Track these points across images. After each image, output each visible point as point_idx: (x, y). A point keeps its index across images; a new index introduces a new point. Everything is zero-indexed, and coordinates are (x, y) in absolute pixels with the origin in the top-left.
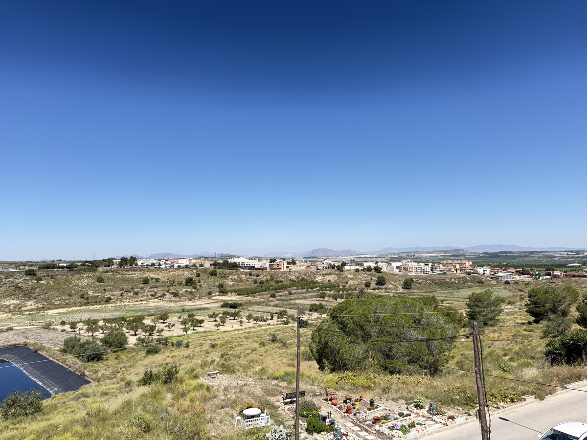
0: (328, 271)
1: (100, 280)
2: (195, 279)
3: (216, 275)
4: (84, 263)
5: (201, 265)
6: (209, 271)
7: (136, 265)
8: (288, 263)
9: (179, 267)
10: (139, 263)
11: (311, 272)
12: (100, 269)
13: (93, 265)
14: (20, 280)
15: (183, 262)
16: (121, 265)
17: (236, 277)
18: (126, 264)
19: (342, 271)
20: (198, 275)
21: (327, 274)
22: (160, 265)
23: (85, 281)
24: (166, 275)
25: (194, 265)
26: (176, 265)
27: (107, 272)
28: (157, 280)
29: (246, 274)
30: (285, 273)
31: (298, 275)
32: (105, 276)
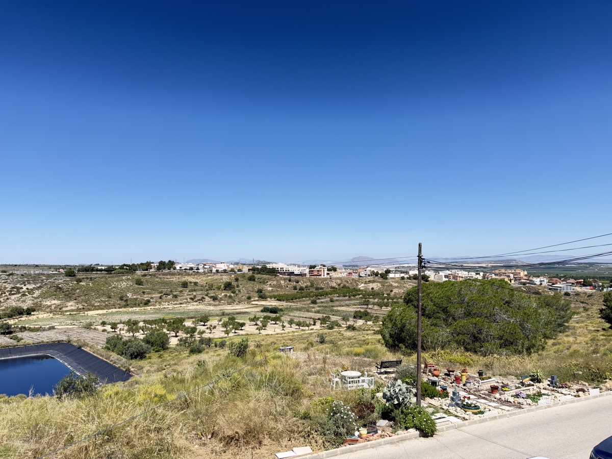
0: (371, 278)
1: (139, 283)
2: (234, 284)
3: (254, 280)
4: (122, 267)
5: (240, 270)
6: (247, 276)
7: (175, 269)
8: (329, 270)
9: (217, 271)
10: (178, 267)
11: (353, 279)
12: (139, 272)
13: (131, 269)
14: (61, 281)
15: (222, 267)
16: (159, 268)
17: (275, 283)
18: (164, 268)
19: (387, 279)
20: (237, 280)
21: (370, 282)
22: (198, 269)
23: (124, 283)
24: (204, 279)
25: (232, 270)
26: (214, 270)
27: (145, 275)
28: (196, 284)
29: (285, 279)
30: (326, 279)
31: (339, 281)
32: (143, 279)
